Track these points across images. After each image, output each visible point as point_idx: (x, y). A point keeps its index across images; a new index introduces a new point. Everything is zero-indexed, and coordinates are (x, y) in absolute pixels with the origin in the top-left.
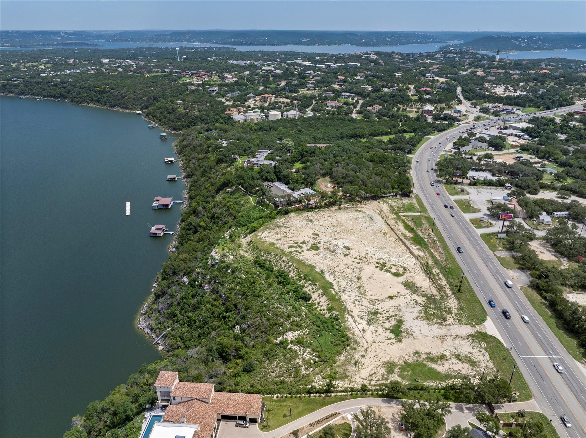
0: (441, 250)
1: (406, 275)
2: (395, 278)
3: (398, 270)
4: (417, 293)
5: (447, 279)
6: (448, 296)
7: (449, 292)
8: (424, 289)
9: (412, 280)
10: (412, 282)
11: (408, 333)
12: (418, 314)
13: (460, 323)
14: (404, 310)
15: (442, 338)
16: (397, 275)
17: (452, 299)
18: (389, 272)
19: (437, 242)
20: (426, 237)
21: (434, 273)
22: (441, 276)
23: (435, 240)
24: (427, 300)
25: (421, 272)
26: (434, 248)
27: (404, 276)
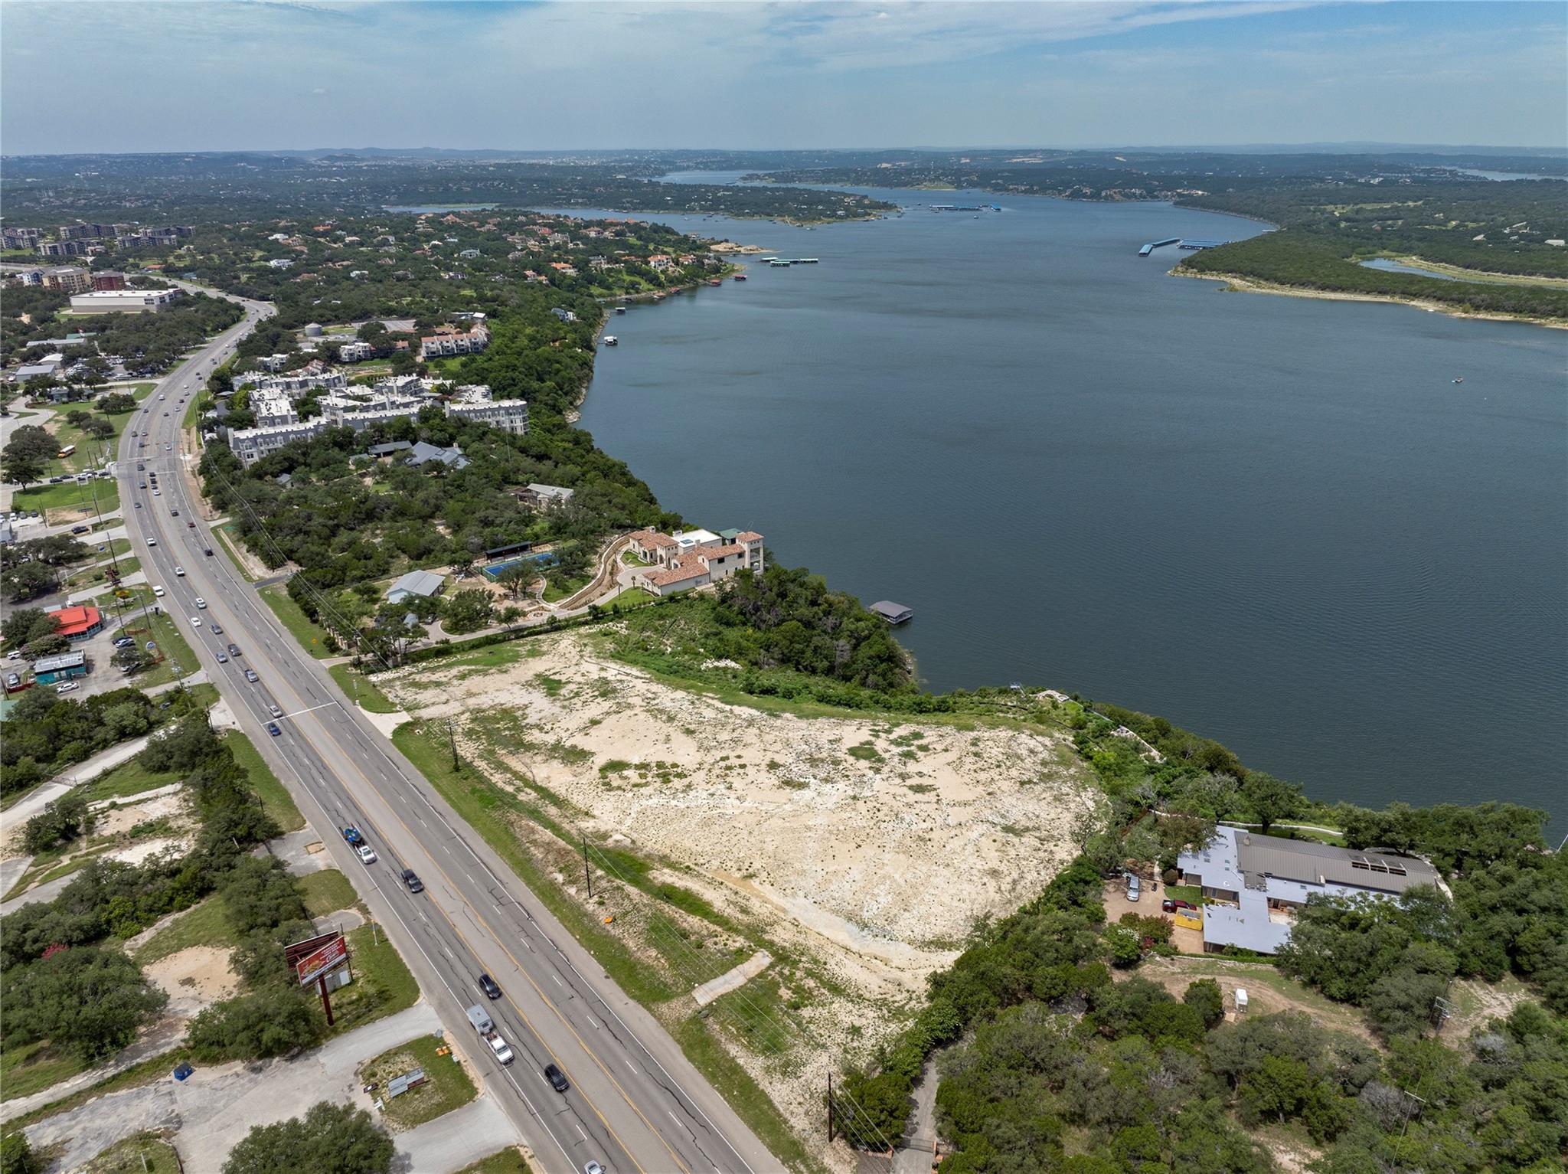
0: (538, 853)
1: (595, 773)
2: (616, 758)
3: (621, 777)
4: (549, 747)
5: (492, 787)
6: (480, 756)
7: (481, 765)
8: (538, 758)
9: (575, 767)
10: (572, 763)
11: (530, 685)
12: (526, 711)
13: (445, 721)
14: (557, 710)
15: (470, 694)
16: (617, 766)
17: (468, 755)
18: (637, 767)
19: (560, 878)
20: (604, 884)
21: (529, 791)
22: (510, 789)
23: (572, 882)
24: (522, 740)
25: (563, 792)
26: (559, 851)
27: (596, 768)
